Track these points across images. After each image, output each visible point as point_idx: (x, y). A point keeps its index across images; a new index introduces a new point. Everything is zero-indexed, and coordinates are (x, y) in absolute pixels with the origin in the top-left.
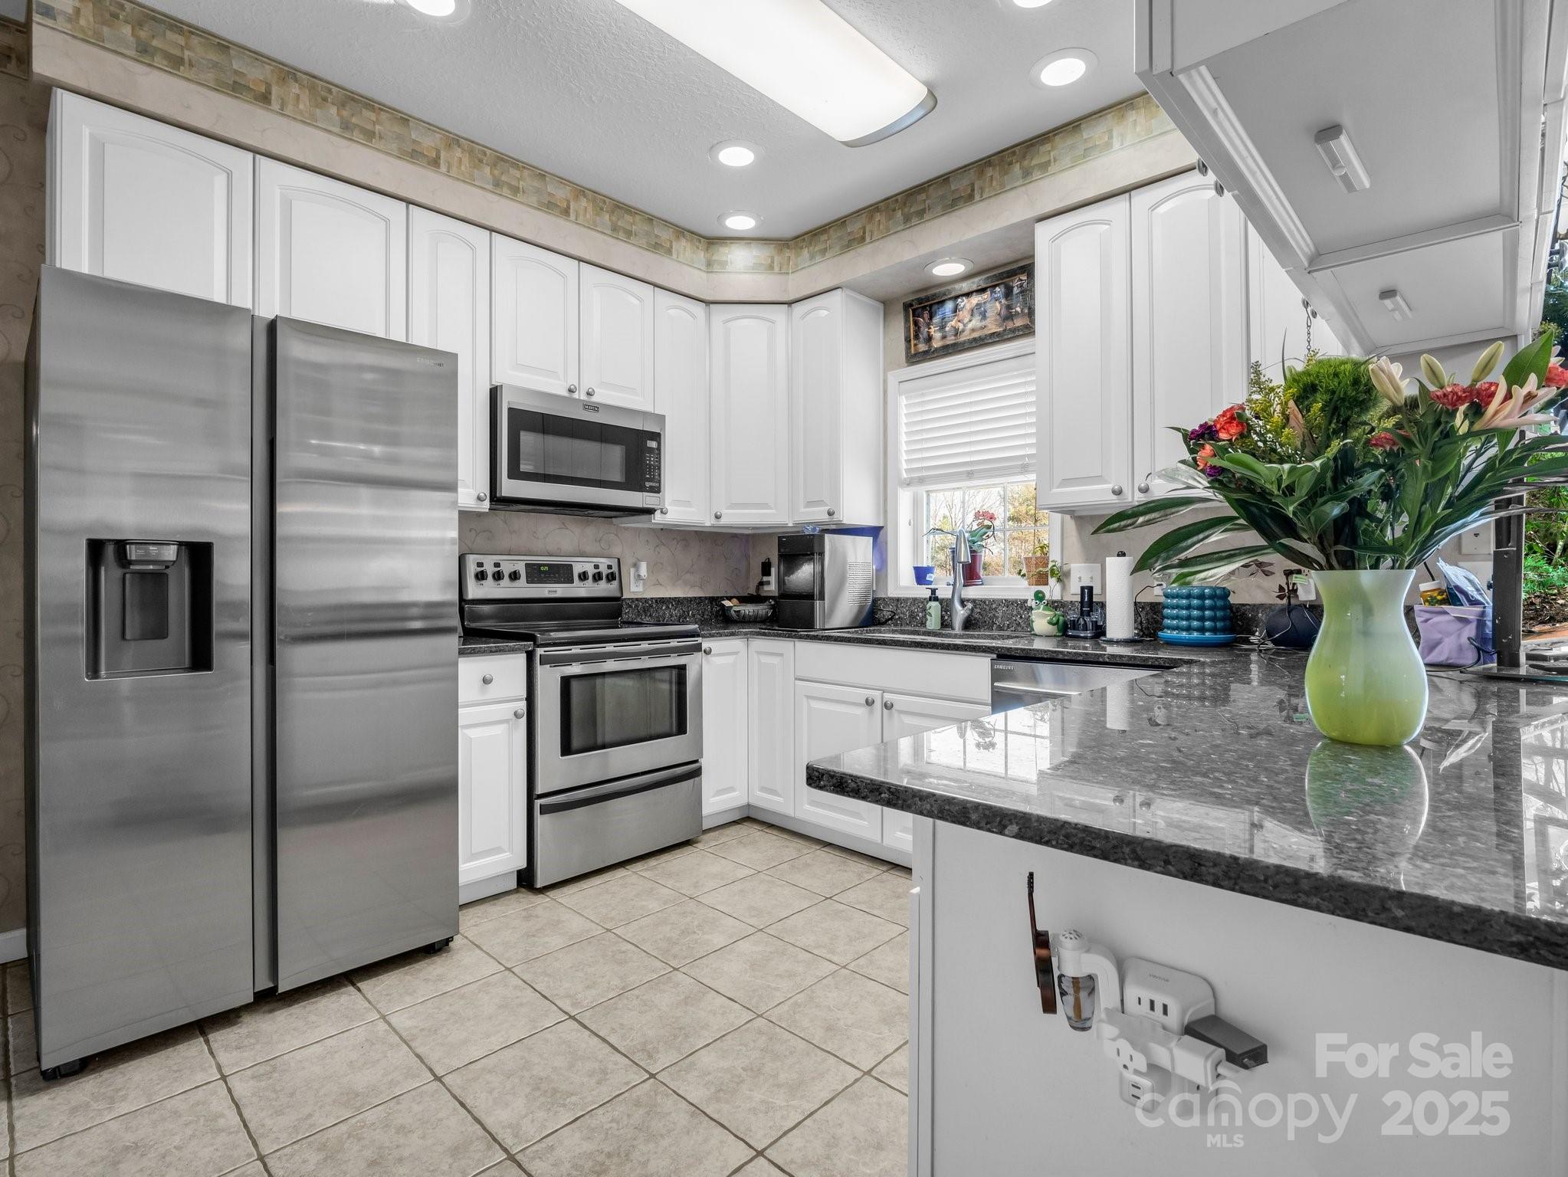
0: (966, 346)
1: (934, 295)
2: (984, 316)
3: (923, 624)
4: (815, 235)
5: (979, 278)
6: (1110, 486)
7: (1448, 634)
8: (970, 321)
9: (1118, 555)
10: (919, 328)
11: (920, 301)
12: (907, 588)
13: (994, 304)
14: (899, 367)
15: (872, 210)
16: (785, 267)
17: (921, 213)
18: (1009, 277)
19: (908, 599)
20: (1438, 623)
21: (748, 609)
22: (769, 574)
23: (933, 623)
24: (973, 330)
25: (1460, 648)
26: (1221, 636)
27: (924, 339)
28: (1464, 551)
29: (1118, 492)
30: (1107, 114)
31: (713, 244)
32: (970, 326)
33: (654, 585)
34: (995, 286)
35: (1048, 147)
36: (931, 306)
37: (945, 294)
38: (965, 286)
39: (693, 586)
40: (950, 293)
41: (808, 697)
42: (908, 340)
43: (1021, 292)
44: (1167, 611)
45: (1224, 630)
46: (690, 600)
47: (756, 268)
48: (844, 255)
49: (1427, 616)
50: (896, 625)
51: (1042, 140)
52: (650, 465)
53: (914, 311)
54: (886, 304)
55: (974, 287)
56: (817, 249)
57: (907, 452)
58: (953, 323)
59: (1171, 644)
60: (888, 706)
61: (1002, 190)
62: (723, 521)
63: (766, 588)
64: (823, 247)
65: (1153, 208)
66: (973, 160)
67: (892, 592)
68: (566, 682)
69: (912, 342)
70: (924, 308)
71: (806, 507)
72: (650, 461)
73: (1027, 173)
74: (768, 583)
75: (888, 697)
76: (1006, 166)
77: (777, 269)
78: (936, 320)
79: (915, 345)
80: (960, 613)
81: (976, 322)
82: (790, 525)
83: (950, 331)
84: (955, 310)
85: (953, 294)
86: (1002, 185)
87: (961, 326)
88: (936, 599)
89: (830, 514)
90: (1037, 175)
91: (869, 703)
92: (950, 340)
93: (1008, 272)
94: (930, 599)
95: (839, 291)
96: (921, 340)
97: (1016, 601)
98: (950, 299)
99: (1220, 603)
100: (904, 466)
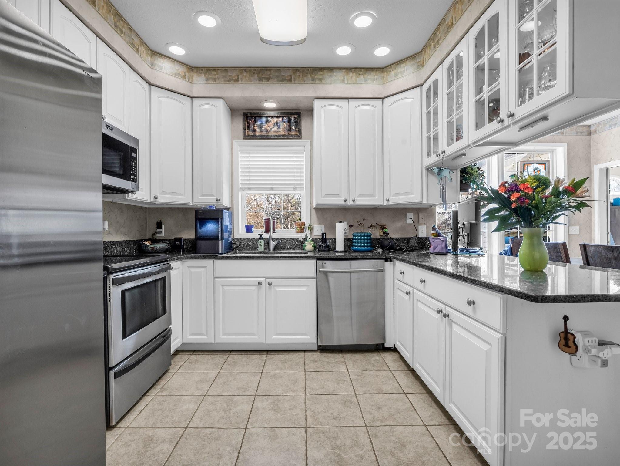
0: (272, 137)
1: (258, 113)
2: (279, 127)
3: (257, 249)
4: (209, 70)
5: (279, 112)
6: (342, 198)
7: (440, 245)
8: (273, 128)
9: (340, 222)
10: (250, 125)
11: (251, 114)
12: (243, 234)
13: (283, 124)
14: (239, 139)
15: (243, 70)
16: (191, 79)
17: (268, 79)
18: (291, 115)
19: (245, 239)
20: (437, 242)
21: (157, 246)
22: (161, 228)
23: (261, 249)
24: (274, 132)
25: (442, 248)
26: (369, 248)
27: (252, 130)
28: (420, 223)
29: (345, 201)
30: (342, 70)
31: (155, 54)
32: (273, 130)
33: (108, 234)
34: (284, 117)
35: (321, 73)
36: (255, 117)
37: (263, 114)
38: (272, 113)
39: (125, 235)
40: (265, 114)
41: (222, 285)
42: (245, 129)
43: (295, 122)
44: (354, 241)
45: (370, 246)
46: (125, 242)
47: (177, 75)
48: (226, 84)
49: (434, 240)
50: (239, 250)
51: (319, 70)
52: (131, 166)
53: (247, 117)
54: (233, 111)
55: (276, 115)
56: (210, 77)
57: (242, 176)
58: (265, 127)
59: (355, 251)
60: (270, 284)
61: (303, 82)
62: (158, 200)
63: (158, 235)
64: (214, 77)
65: (356, 107)
66: (293, 66)
67: (236, 236)
68: (123, 293)
69: (247, 130)
70: (252, 117)
71: (201, 196)
72: (133, 164)
73: (313, 80)
74: (161, 232)
75: (268, 280)
76: (305, 74)
77: (187, 79)
78: (258, 123)
79: (248, 132)
80: (272, 244)
81: (275, 129)
82: (191, 204)
83: (264, 130)
84: (267, 122)
85: (267, 115)
86: (304, 81)
87: (269, 129)
88: (262, 239)
89: (218, 200)
90: (317, 81)
91: (260, 284)
92: (264, 133)
93: (290, 113)
94: (260, 239)
95: (221, 99)
96: (250, 130)
97: (294, 239)
98: (264, 117)
99: (369, 238)
100: (240, 182)
